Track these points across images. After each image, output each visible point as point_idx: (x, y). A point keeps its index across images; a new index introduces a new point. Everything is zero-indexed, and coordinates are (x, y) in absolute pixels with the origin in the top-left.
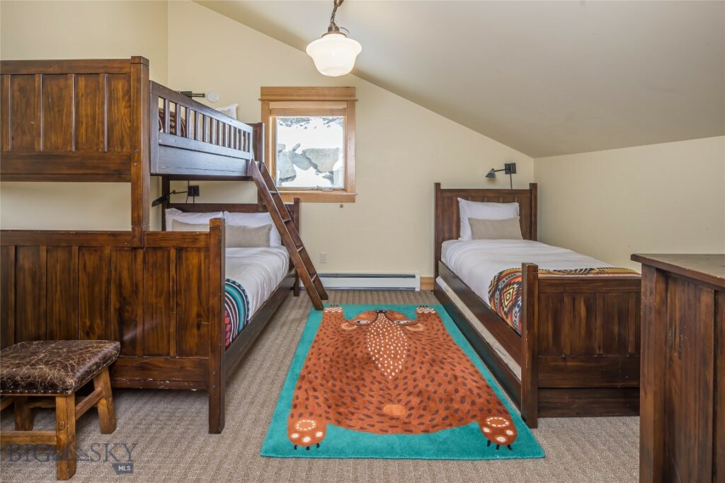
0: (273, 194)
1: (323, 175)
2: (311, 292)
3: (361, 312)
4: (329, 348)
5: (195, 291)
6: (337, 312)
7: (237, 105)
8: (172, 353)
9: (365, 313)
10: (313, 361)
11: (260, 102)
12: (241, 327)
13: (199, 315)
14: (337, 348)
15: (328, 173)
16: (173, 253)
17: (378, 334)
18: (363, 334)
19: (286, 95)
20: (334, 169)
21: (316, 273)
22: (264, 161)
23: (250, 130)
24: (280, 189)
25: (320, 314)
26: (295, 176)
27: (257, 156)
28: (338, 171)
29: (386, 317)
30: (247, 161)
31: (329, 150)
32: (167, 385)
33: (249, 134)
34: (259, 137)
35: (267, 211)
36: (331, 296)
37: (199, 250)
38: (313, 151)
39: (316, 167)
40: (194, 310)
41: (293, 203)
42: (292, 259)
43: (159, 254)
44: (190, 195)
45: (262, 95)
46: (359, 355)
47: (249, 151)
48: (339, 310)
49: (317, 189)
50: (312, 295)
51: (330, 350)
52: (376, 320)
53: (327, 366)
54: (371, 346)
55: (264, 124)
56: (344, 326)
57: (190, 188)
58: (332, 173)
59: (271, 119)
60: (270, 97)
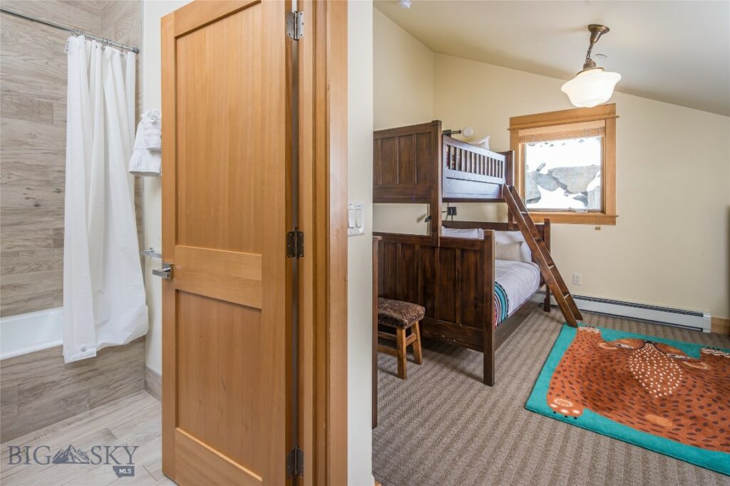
0: (523, 214)
1: (575, 196)
2: (563, 309)
3: (623, 338)
4: (584, 358)
5: (473, 281)
6: (593, 332)
7: (489, 137)
8: (457, 321)
9: (627, 339)
10: (568, 363)
11: (509, 131)
12: (503, 318)
13: (475, 298)
14: (593, 360)
15: (580, 194)
16: (458, 253)
17: (644, 360)
18: (625, 356)
19: (535, 122)
20: (589, 189)
21: (569, 293)
22: (514, 185)
23: (502, 158)
24: (530, 210)
25: (574, 330)
26: (539, 198)
27: (508, 180)
28: (593, 192)
29: (656, 348)
30: (500, 186)
31: (582, 168)
32: (454, 343)
33: (502, 162)
34: (510, 163)
35: (519, 230)
36: (586, 318)
37: (475, 252)
38: (561, 170)
39: (565, 187)
40: (472, 295)
41: (543, 223)
42: (544, 274)
43: (449, 252)
44: (449, 214)
45: (511, 125)
46: (619, 371)
47: (502, 177)
48: (597, 331)
49: (570, 211)
50: (565, 311)
51: (586, 360)
52: (642, 348)
53: (583, 371)
54: (634, 368)
55: (514, 152)
56: (601, 345)
57: (449, 209)
58: (586, 193)
59: (520, 145)
60: (520, 126)
